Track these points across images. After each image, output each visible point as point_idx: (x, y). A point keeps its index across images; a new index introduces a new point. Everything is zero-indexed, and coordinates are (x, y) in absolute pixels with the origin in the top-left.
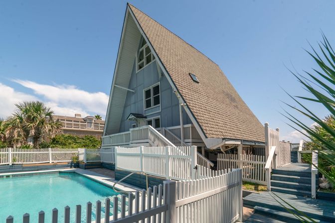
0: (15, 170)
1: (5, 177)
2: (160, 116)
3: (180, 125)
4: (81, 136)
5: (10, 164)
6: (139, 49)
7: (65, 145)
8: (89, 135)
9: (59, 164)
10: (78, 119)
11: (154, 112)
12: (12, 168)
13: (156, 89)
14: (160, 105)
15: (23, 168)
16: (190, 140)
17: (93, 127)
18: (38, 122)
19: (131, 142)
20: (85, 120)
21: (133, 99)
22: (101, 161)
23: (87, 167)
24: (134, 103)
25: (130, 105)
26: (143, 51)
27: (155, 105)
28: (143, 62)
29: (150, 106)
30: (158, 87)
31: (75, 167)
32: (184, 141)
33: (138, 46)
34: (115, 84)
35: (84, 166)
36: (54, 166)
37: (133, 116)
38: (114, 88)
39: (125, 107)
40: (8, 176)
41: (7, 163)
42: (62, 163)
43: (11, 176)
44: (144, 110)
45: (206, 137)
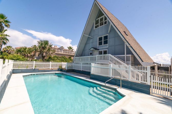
0: (36, 71)
1: (33, 75)
2: (107, 50)
3: (124, 54)
4: (60, 56)
5: (34, 69)
6: (96, 19)
7: (54, 60)
8: (64, 56)
9: (54, 69)
10: (56, 48)
11: (104, 47)
12: (34, 70)
13: (106, 37)
14: (108, 44)
15: (39, 71)
16: (130, 62)
17: (63, 52)
18: (47, 49)
19: (96, 61)
20: (59, 49)
21: (91, 41)
22: (73, 69)
23: (67, 71)
24: (92, 43)
25: (89, 43)
26: (98, 20)
27: (104, 44)
28: (98, 25)
29: (102, 45)
30: (107, 36)
31: (60, 71)
32: (126, 62)
33: (96, 18)
34: (84, 34)
35: (66, 71)
36: (52, 70)
37: (93, 49)
38: (83, 36)
39: (86, 44)
40: (34, 74)
41: (32, 68)
42: (55, 69)
43: (35, 75)
44: (98, 46)
45: (143, 61)
